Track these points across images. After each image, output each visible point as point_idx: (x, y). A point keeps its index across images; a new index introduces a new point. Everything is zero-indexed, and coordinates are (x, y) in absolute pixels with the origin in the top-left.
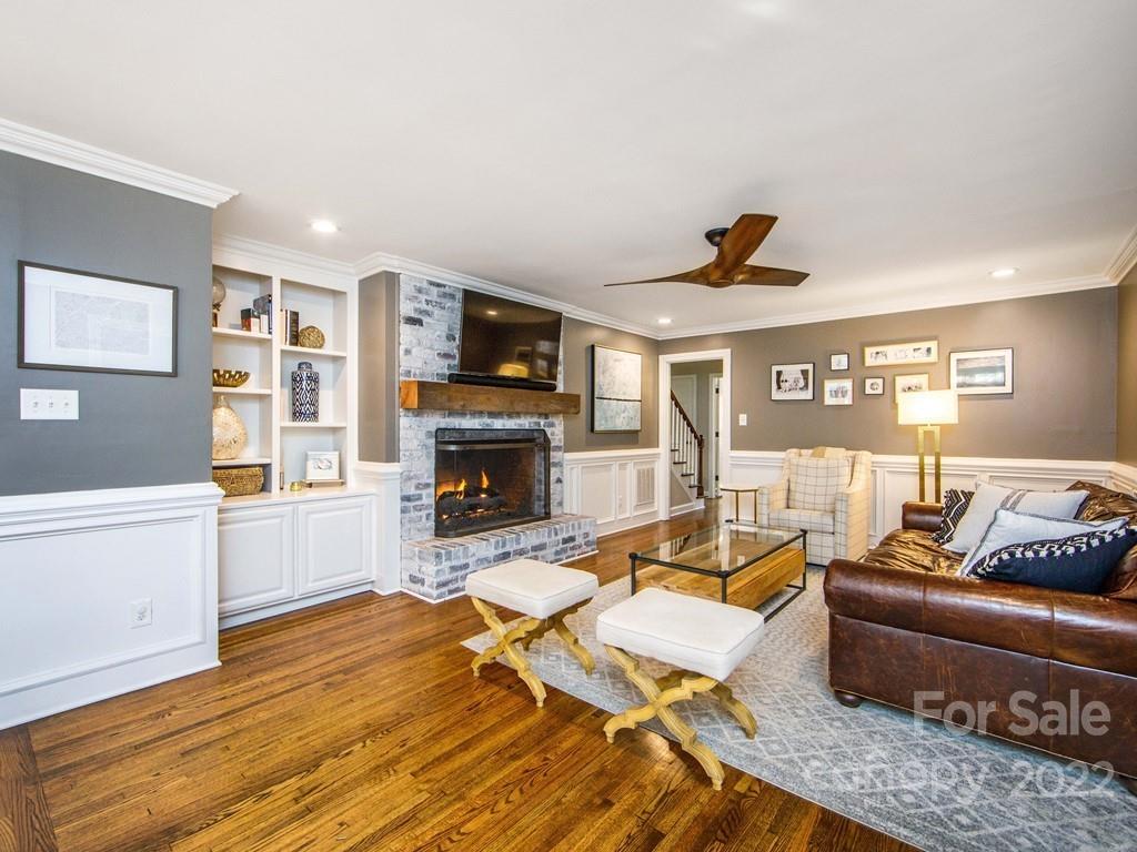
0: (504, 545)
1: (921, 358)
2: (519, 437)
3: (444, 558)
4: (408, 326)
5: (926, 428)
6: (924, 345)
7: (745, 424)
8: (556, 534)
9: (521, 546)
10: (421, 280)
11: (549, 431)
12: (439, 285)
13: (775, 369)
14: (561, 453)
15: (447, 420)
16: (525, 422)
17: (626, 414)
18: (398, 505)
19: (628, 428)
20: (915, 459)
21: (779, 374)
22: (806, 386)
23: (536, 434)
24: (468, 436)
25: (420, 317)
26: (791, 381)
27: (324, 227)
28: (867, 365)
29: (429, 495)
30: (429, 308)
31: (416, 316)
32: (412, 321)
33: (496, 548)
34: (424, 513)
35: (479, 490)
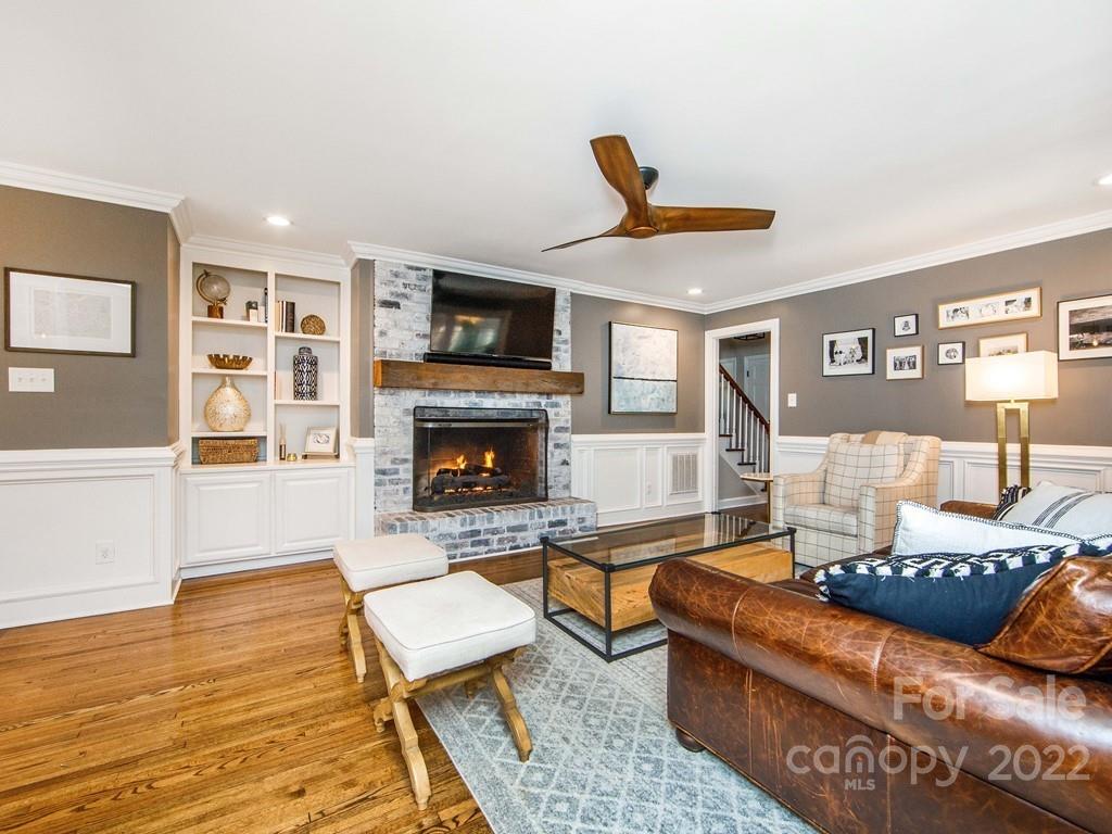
0: (472, 523)
1: (1017, 312)
2: (514, 417)
3: (398, 530)
4: (383, 309)
5: (1008, 406)
6: (1021, 296)
7: (795, 405)
8: (541, 517)
9: (494, 526)
10: (399, 265)
11: (551, 412)
12: (418, 269)
13: (827, 339)
14: (568, 434)
15: (427, 398)
16: (522, 402)
17: (656, 395)
18: (372, 478)
19: (658, 410)
20: (993, 447)
21: (832, 344)
22: (865, 357)
23: (535, 415)
24: (451, 415)
25: (396, 300)
26: (846, 351)
27: (278, 221)
28: (941, 326)
29: (406, 471)
30: (407, 291)
31: (393, 299)
32: (387, 304)
33: (462, 525)
34: (401, 487)
35: (480, 469)
